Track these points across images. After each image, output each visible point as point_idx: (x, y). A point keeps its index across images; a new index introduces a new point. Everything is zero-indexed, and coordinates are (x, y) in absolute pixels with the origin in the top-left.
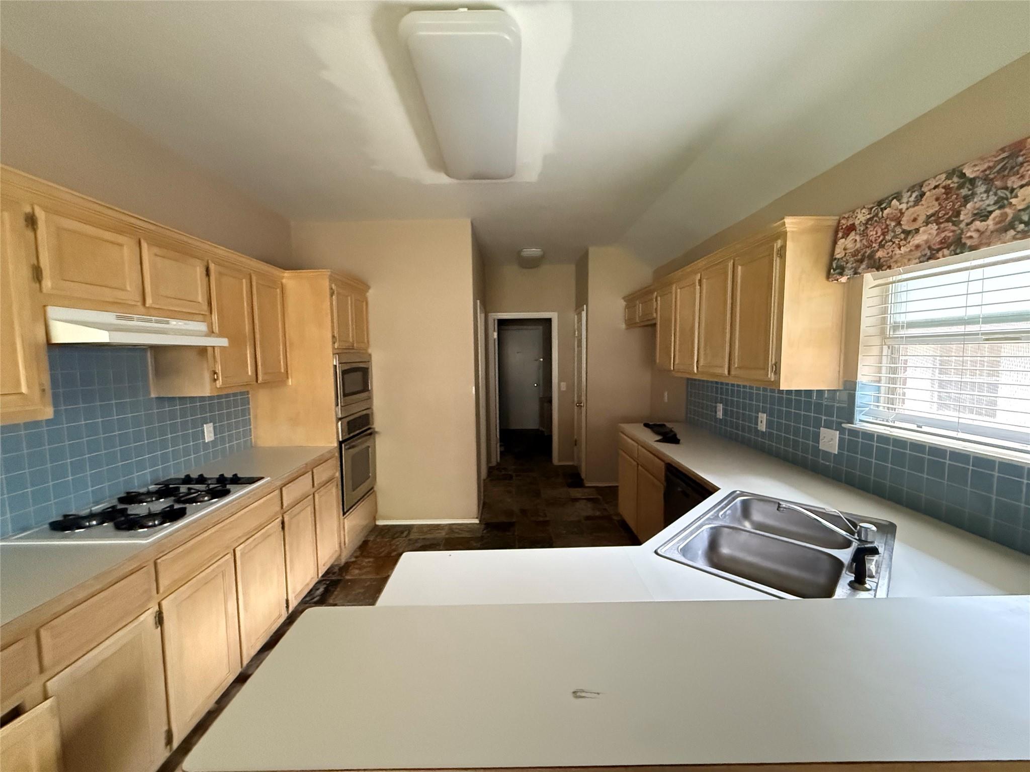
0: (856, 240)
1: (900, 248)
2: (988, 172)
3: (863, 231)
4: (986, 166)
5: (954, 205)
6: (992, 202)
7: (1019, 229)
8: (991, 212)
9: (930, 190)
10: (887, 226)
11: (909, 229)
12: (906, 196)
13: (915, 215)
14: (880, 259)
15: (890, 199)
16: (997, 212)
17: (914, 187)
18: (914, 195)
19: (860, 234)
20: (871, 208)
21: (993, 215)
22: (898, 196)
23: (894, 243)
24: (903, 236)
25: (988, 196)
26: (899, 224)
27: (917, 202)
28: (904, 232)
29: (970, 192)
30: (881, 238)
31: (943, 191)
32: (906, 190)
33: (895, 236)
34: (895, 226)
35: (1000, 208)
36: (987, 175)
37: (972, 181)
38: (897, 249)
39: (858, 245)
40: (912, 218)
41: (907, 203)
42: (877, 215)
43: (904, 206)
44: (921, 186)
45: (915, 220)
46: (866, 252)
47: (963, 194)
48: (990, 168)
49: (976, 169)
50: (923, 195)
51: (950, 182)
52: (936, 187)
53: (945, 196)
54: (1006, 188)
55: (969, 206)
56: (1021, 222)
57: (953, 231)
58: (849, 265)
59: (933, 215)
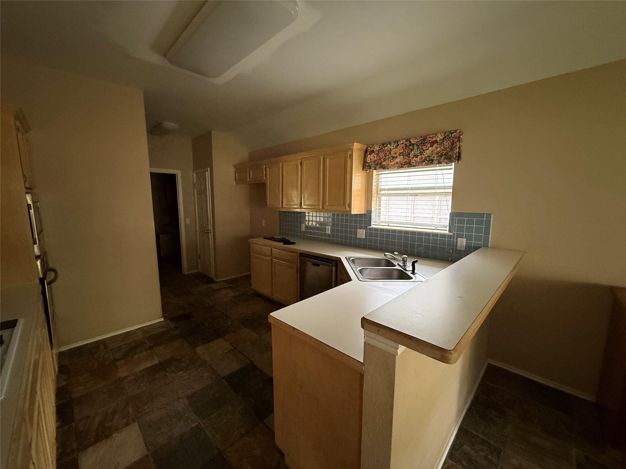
0: (375, 157)
1: (391, 162)
2: (417, 143)
3: (377, 153)
4: (417, 140)
5: (408, 151)
6: (419, 153)
7: (426, 162)
8: (418, 156)
9: (400, 144)
10: (386, 154)
11: (394, 156)
12: (393, 144)
13: (396, 152)
14: (384, 165)
15: (387, 144)
16: (420, 156)
17: (395, 141)
18: (395, 145)
19: (376, 155)
20: (380, 146)
21: (419, 157)
22: (390, 144)
23: (389, 160)
24: (392, 158)
25: (418, 151)
26: (390, 153)
27: (396, 148)
28: (392, 156)
29: (412, 148)
30: (384, 157)
31: (405, 145)
32: (393, 142)
33: (389, 158)
34: (389, 154)
35: (421, 155)
36: (417, 144)
37: (413, 144)
38: (390, 162)
39: (376, 159)
40: (395, 153)
41: (393, 146)
42: (382, 148)
43: (392, 148)
44: (398, 142)
45: (396, 153)
46: (379, 162)
47: (411, 148)
48: (418, 142)
49: (414, 141)
50: (398, 145)
51: (406, 143)
52: (402, 144)
53: (405, 147)
54: (422, 149)
55: (412, 152)
56: (427, 160)
57: (408, 160)
58: (373, 166)
59: (401, 153)
